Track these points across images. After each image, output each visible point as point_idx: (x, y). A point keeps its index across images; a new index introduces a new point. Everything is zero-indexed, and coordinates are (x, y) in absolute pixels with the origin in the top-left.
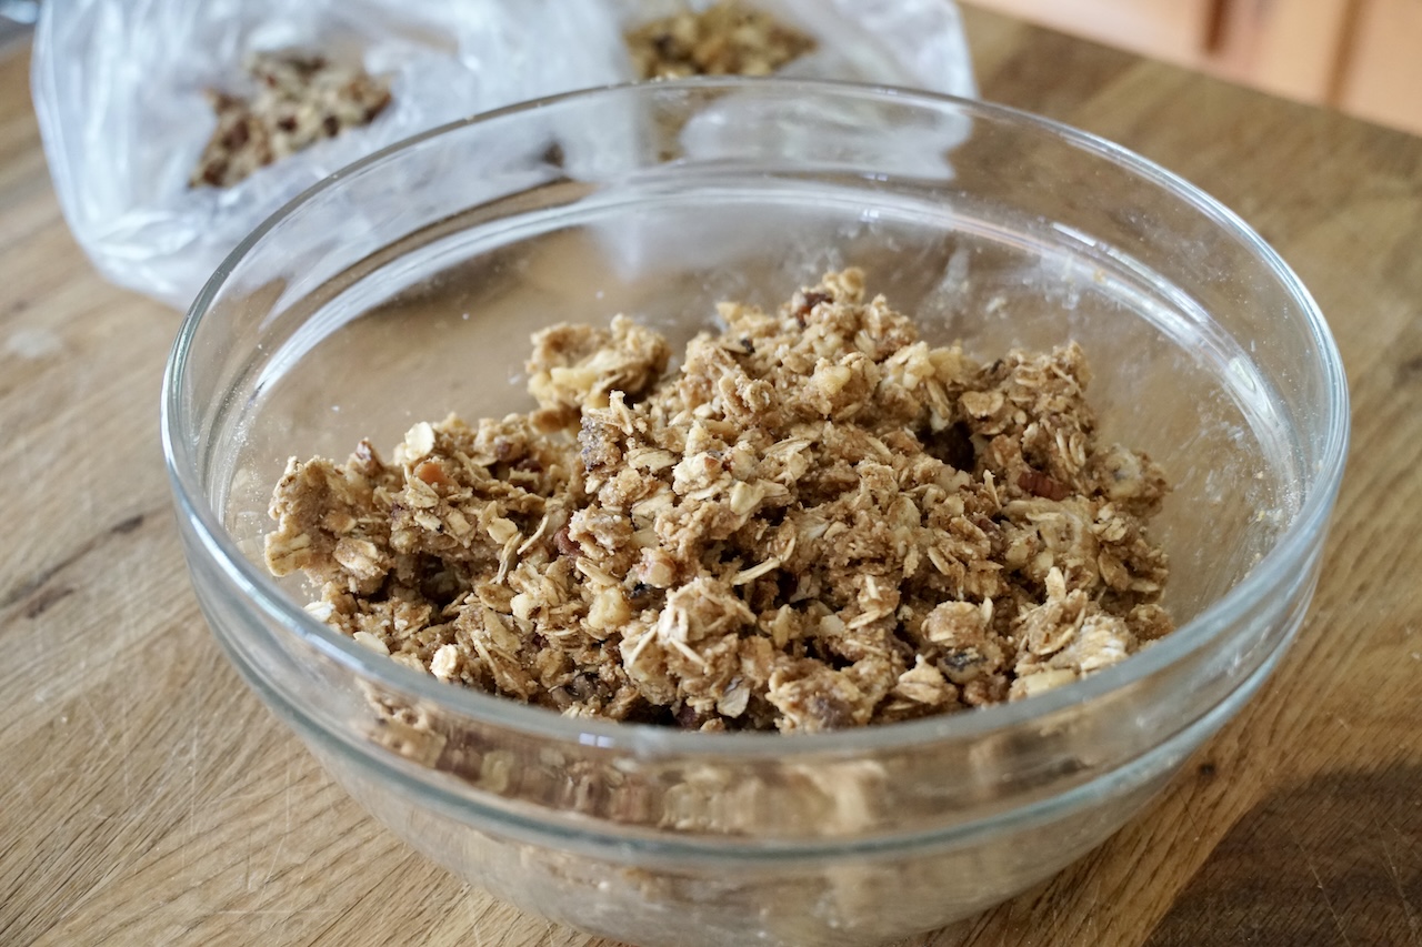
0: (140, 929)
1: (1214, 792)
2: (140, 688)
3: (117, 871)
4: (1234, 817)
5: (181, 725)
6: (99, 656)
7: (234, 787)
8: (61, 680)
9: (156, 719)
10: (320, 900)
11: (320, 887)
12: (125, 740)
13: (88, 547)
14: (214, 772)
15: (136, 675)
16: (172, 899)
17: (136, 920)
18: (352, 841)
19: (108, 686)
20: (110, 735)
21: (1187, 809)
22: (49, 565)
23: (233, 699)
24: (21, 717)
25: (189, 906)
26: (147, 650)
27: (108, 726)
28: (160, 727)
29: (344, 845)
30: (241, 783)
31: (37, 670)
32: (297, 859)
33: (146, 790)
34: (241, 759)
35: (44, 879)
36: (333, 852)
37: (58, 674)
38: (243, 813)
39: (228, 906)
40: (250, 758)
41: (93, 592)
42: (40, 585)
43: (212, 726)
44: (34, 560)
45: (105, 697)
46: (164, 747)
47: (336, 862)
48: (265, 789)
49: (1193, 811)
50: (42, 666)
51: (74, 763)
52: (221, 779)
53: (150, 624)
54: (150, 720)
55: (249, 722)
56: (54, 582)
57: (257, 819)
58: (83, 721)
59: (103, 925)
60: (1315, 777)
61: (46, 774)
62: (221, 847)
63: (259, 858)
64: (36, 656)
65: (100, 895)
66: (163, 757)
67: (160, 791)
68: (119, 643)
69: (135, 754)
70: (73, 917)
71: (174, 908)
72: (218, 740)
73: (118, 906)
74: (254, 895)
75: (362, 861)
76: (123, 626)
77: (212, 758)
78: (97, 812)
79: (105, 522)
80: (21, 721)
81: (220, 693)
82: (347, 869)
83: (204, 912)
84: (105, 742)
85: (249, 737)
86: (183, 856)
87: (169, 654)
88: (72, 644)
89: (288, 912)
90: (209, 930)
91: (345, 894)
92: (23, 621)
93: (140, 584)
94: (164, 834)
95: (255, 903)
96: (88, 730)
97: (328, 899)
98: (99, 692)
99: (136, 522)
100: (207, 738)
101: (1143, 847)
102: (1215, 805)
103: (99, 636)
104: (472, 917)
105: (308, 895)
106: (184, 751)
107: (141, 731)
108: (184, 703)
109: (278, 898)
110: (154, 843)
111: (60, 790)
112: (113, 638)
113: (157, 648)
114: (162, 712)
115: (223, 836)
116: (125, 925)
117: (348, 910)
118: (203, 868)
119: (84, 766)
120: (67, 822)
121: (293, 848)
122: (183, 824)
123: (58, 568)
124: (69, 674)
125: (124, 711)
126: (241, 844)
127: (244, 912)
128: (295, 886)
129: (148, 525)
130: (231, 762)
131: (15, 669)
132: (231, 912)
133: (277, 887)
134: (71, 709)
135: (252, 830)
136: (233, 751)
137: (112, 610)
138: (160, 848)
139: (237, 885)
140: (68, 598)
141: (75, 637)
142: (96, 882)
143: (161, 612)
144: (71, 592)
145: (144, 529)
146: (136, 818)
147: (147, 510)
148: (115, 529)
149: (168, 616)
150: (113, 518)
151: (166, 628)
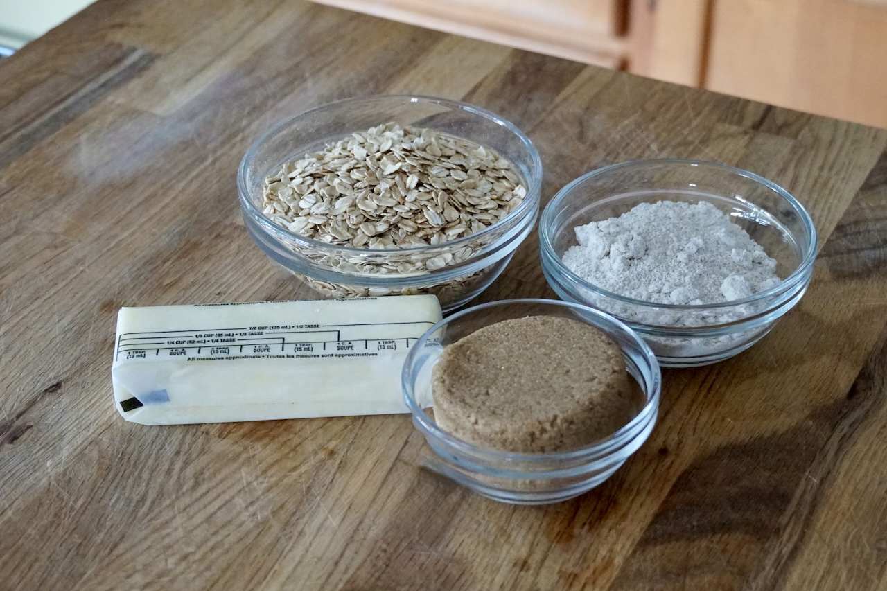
1: (668, 461)
2: (83, 473)
3: (95, 566)
4: (679, 473)
5: (111, 490)
6: (57, 458)
7: (149, 517)
8: (37, 474)
9: (96, 489)
10: (208, 568)
11: (207, 561)
13: (32, 403)
14: (135, 511)
15: (79, 467)
16: (129, 577)
18: (219, 538)
19: (65, 474)
20: (73, 499)
21: (654, 471)
22: (14, 414)
23: (136, 473)
24: (21, 495)
25: (138, 579)
26: (81, 453)
27: (71, 494)
28: (99, 492)
29: (214, 540)
30: (152, 515)
32: (191, 549)
33: (100, 526)
34: (148, 503)
35: (56, 575)
36: (210, 544)
37: (35, 471)
38: (156, 530)
39: (160, 576)
40: (153, 502)
41: (43, 426)
42: (11, 425)
43: (128, 488)
44: (5, 413)
45: (66, 479)
46: (105, 501)
47: (213, 549)
48: (166, 516)
49: (658, 471)
50: (25, 468)
51: (56, 515)
52: (140, 514)
53: (79, 440)
54: (92, 490)
55: (148, 484)
56: (19, 423)
57: (165, 532)
58: (55, 494)
60: (718, 449)
61: (42, 523)
62: (149, 548)
63: (170, 552)
64: (21, 463)
65: (89, 579)
66: (105, 507)
67: (108, 524)
68: (65, 452)
69: (89, 507)
71: (132, 581)
72: (133, 495)
73: (101, 583)
74: (173, 570)
75: (226, 546)
76: (65, 442)
77: (132, 504)
78: (76, 539)
79: (40, 388)
80: (21, 497)
81: (128, 471)
82: (219, 551)
83: (147, 581)
84: (71, 503)
85: (150, 491)
86: (129, 555)
87: (95, 454)
88: (38, 455)
91: (222, 563)
92: (7, 446)
94: (115, 546)
95: (174, 574)
96: (59, 498)
97: (213, 567)
98: (60, 478)
99: (57, 386)
100: (127, 495)
101: (634, 492)
102: (670, 467)
103: (54, 447)
105: (202, 566)
106: (116, 503)
107: (89, 495)
108: (110, 478)
109: (185, 569)
110: (112, 550)
111: (53, 529)
112: (61, 449)
113: (87, 451)
114: (98, 485)
115: (148, 543)
117: (224, 571)
118: (142, 559)
119: (63, 516)
120: (61, 545)
121: (188, 544)
122: (125, 539)
123: (19, 416)
124: (41, 471)
125: (78, 486)
126: (159, 546)
127: (169, 578)
128: (193, 562)
129: (65, 387)
130: (144, 505)
131: (10, 471)
132: (163, 579)
133: (183, 565)
134: (47, 489)
135: (163, 538)
136: (143, 499)
137: (56, 434)
138: (116, 552)
139: (161, 565)
140: (30, 430)
141: (39, 451)
142: (84, 574)
143: (84, 432)
144: (30, 427)
145: (62, 389)
146: (98, 539)
147: (62, 379)
148: (46, 391)
149: (89, 434)
150: (43, 385)
151: (89, 440)
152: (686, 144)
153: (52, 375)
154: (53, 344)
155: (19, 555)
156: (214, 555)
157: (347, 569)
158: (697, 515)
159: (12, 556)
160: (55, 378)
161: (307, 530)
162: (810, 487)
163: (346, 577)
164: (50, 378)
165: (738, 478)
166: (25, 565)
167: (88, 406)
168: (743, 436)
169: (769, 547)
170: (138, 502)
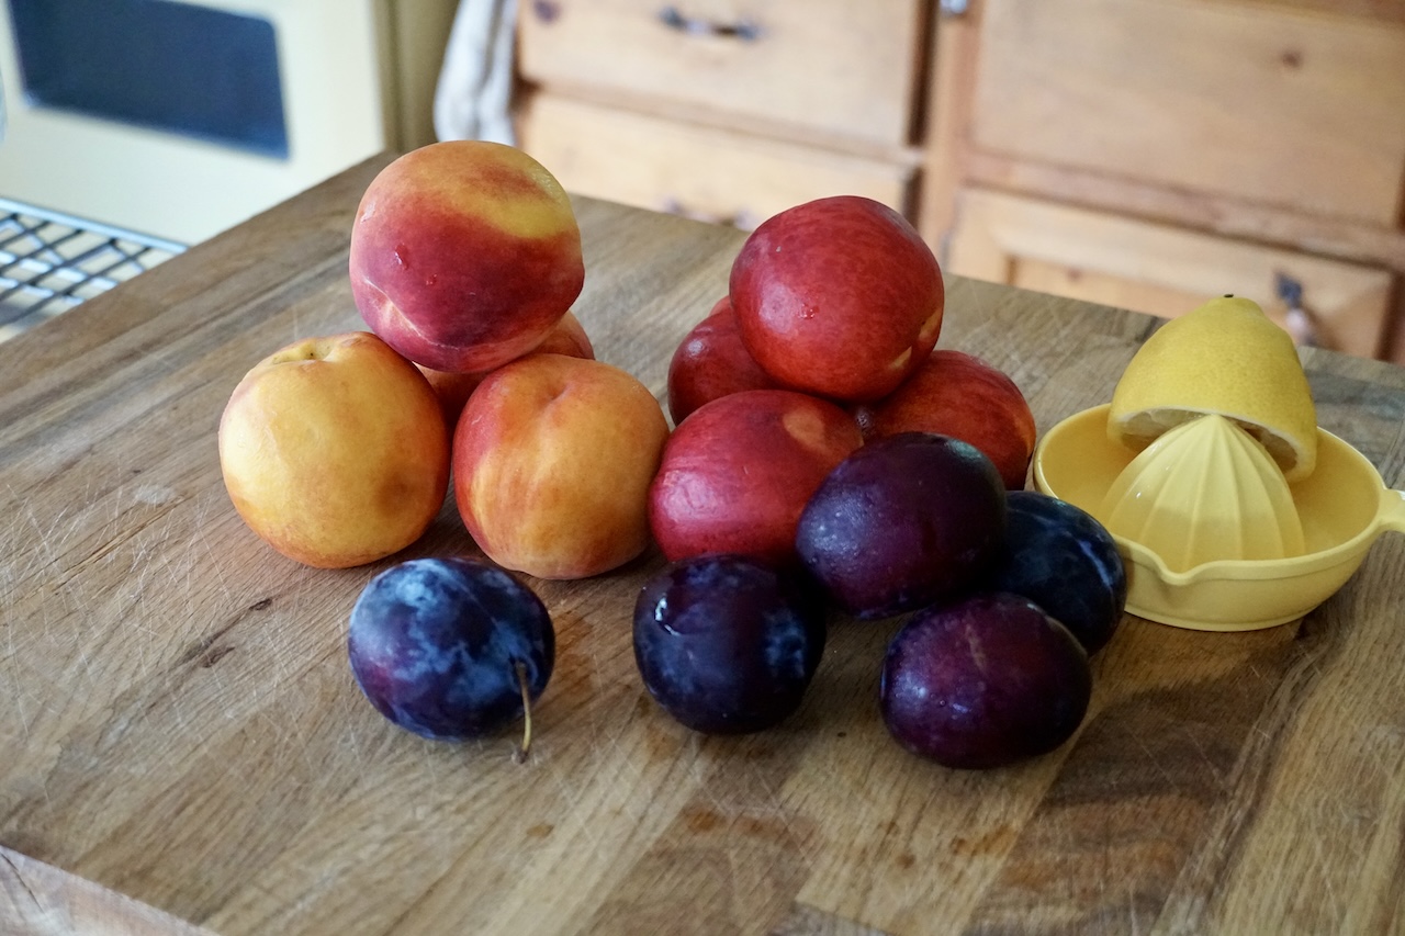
0: (347, 848)
2: (301, 704)
3: (320, 814)
5: (339, 725)
6: (265, 687)
7: (389, 759)
8: (242, 704)
9: (319, 723)
10: (470, 821)
11: (469, 813)
12: (300, 735)
13: (236, 621)
14: (371, 751)
15: (296, 697)
16: (364, 829)
17: (342, 844)
19: (277, 705)
20: (288, 734)
22: (210, 634)
24: (219, 728)
25: (378, 831)
26: (299, 680)
27: (285, 729)
28: (323, 727)
31: (221, 699)
32: (447, 797)
33: (326, 765)
34: (388, 742)
35: (268, 824)
37: (239, 701)
38: (399, 774)
39: (406, 829)
40: (395, 741)
41: (248, 647)
42: (207, 647)
43: (361, 723)
44: (198, 633)
45: (278, 711)
46: (330, 738)
48: (411, 758)
50: (225, 697)
51: (266, 753)
52: (377, 755)
53: (296, 665)
54: (315, 723)
56: (217, 644)
57: (411, 776)
58: (266, 728)
61: (247, 762)
62: (390, 794)
63: (420, 799)
64: (219, 690)
65: (311, 830)
66: (331, 744)
67: (336, 765)
68: (277, 678)
69: (311, 744)
70: (296, 845)
71: (369, 834)
72: (368, 731)
73: (326, 836)
74: (423, 821)
76: (277, 667)
77: (368, 743)
78: (294, 781)
79: (244, 604)
80: (220, 731)
82: (485, 801)
83: (390, 834)
86: (364, 802)
87: (317, 681)
88: (241, 682)
89: (450, 829)
90: (398, 844)
91: (489, 816)
92: (201, 669)
93: (281, 641)
94: (346, 791)
95: (425, 826)
96: (270, 731)
97: (477, 820)
98: (272, 709)
99: (267, 602)
100: (360, 731)
103: (262, 673)
104: (581, 822)
105: (461, 819)
106: (345, 740)
107: (310, 731)
108: (336, 711)
109: (440, 821)
110: (341, 797)
111: (262, 770)
112: (272, 676)
113: (306, 679)
114: (322, 719)
115: (390, 788)
116: (335, 847)
117: (492, 825)
118: (382, 808)
119: (276, 754)
120: (273, 789)
121: (442, 791)
122: (358, 784)
123: (217, 636)
124: (246, 700)
125: (294, 719)
126: (404, 793)
127: (419, 832)
128: (451, 814)
129: (276, 604)
130: (382, 743)
131: (207, 699)
132: (410, 833)
133: (436, 817)
134: (255, 721)
135: (410, 783)
136: (381, 737)
137: (265, 658)
138: (346, 799)
139: (408, 816)
140: (231, 653)
141: (243, 677)
142: (305, 823)
143: (302, 657)
144: (232, 649)
145: (273, 607)
146: (324, 782)
147: (272, 595)
148: (252, 608)
149: (309, 659)
150: (248, 601)
151: (309, 666)
152: (1053, 354)
153: (259, 590)
154: (261, 555)
155: (217, 802)
156: (478, 805)
157: (656, 826)
158: (1115, 773)
159: (208, 801)
160: (263, 593)
161: (599, 777)
162: (1259, 744)
163: (656, 835)
164: (259, 593)
165: (1164, 730)
166: (225, 811)
167: (307, 626)
168: (1165, 682)
169: (1216, 812)
170: (375, 739)
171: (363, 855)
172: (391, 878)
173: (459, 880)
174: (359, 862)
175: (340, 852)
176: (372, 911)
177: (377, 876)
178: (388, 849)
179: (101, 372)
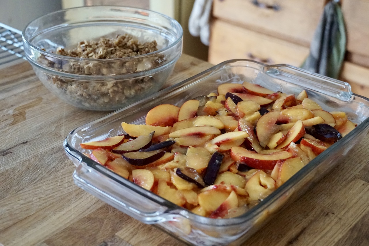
2: (21, 168)
3: (10, 195)
5: (27, 174)
6: (14, 163)
7: (34, 185)
8: (6, 166)
9: (22, 173)
10: (46, 203)
11: (46, 201)
12: (16, 176)
13: (16, 146)
14: (31, 182)
15: (20, 166)
16: (19, 200)
17: (11, 203)
18: (54, 194)
19: (15, 168)
20: (13, 175)
22: (8, 148)
23: (37, 171)
25: (22, 202)
26: (23, 162)
28: (22, 175)
29: (52, 195)
30: (36, 184)
31: (2, 164)
32: (43, 196)
33: (18, 184)
34: (36, 180)
36: (50, 196)
37: (6, 165)
38: (35, 189)
40: (38, 180)
41: (15, 153)
42: (6, 151)
43: (32, 175)
44: (6, 147)
45: (13, 169)
46: (23, 178)
47: (50, 197)
48: (40, 185)
50: (3, 164)
51: (6, 179)
52: (32, 183)
53: (24, 159)
55: (39, 175)
56: (9, 151)
57: (37, 190)
58: (9, 173)
59: (5, 203)
62: (30, 193)
63: (36, 195)
64: (3, 162)
65: (6, 199)
66: (22, 179)
67: (20, 184)
68: (18, 161)
69: (17, 178)
71: (19, 202)
72: (33, 177)
73: (8, 201)
74: (34, 201)
75: (55, 197)
76: (20, 158)
77: (31, 180)
78: (8, 187)
79: (20, 142)
81: (35, 170)
82: (52, 198)
83: (24, 203)
84: (12, 176)
85: (39, 177)
86: (22, 194)
87: (27, 164)
89: (39, 204)
90: (24, 205)
91: (51, 202)
93: (24, 152)
94: (20, 191)
95: (33, 202)
96: (10, 174)
98: (13, 168)
99: (26, 142)
100: (31, 177)
103: (16, 159)
104: (73, 207)
105: (44, 202)
106: (27, 178)
107: (19, 175)
108: (28, 171)
109: (38, 202)
110: (18, 192)
111: (2, 183)
113: (25, 162)
115: (30, 192)
116: (9, 204)
117: (50, 204)
118: (25, 196)
120: (2, 188)
121: (43, 195)
122: (23, 190)
123: (9, 149)
124: (8, 165)
125: (17, 172)
126: (33, 193)
127: (31, 203)
128: (42, 200)
129: (28, 143)
132: (29, 203)
133: (38, 200)
134: (7, 171)
135: (36, 191)
136: (36, 179)
137: (18, 156)
138: (18, 193)
139: (31, 199)
140: (10, 153)
141: (10, 160)
142: (6, 197)
143: (27, 157)
144: (11, 152)
145: (27, 144)
146: (15, 188)
147: (28, 141)
148: (22, 143)
149: (28, 157)
150: (22, 141)
151: (27, 159)
153: (26, 139)
154: (31, 130)
156: (50, 199)
157: (91, 211)
160: (27, 140)
161: (83, 197)
163: (89, 213)
164: (25, 140)
167: (33, 149)
170: (34, 179)
171: (15, 207)
172: (18, 213)
173: (35, 216)
174: (13, 208)
175: (10, 205)
176: (10, 220)
177: (15, 212)
178: (22, 206)
179: (17, 80)
